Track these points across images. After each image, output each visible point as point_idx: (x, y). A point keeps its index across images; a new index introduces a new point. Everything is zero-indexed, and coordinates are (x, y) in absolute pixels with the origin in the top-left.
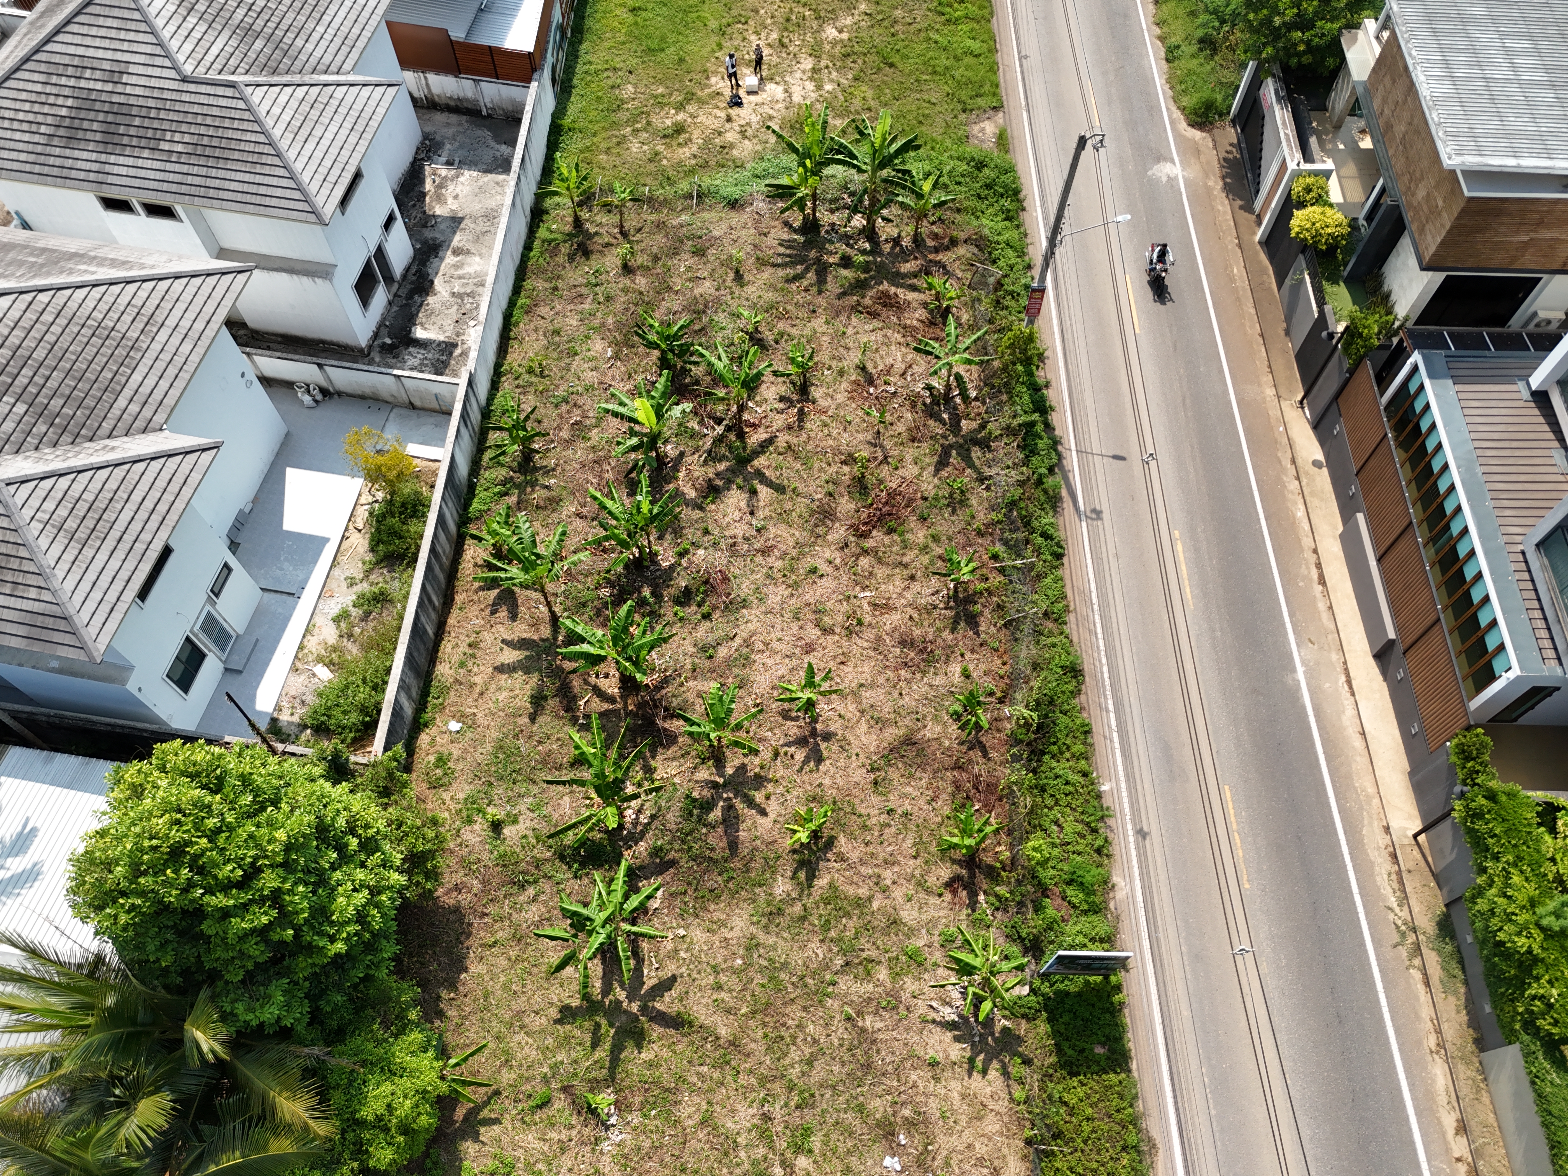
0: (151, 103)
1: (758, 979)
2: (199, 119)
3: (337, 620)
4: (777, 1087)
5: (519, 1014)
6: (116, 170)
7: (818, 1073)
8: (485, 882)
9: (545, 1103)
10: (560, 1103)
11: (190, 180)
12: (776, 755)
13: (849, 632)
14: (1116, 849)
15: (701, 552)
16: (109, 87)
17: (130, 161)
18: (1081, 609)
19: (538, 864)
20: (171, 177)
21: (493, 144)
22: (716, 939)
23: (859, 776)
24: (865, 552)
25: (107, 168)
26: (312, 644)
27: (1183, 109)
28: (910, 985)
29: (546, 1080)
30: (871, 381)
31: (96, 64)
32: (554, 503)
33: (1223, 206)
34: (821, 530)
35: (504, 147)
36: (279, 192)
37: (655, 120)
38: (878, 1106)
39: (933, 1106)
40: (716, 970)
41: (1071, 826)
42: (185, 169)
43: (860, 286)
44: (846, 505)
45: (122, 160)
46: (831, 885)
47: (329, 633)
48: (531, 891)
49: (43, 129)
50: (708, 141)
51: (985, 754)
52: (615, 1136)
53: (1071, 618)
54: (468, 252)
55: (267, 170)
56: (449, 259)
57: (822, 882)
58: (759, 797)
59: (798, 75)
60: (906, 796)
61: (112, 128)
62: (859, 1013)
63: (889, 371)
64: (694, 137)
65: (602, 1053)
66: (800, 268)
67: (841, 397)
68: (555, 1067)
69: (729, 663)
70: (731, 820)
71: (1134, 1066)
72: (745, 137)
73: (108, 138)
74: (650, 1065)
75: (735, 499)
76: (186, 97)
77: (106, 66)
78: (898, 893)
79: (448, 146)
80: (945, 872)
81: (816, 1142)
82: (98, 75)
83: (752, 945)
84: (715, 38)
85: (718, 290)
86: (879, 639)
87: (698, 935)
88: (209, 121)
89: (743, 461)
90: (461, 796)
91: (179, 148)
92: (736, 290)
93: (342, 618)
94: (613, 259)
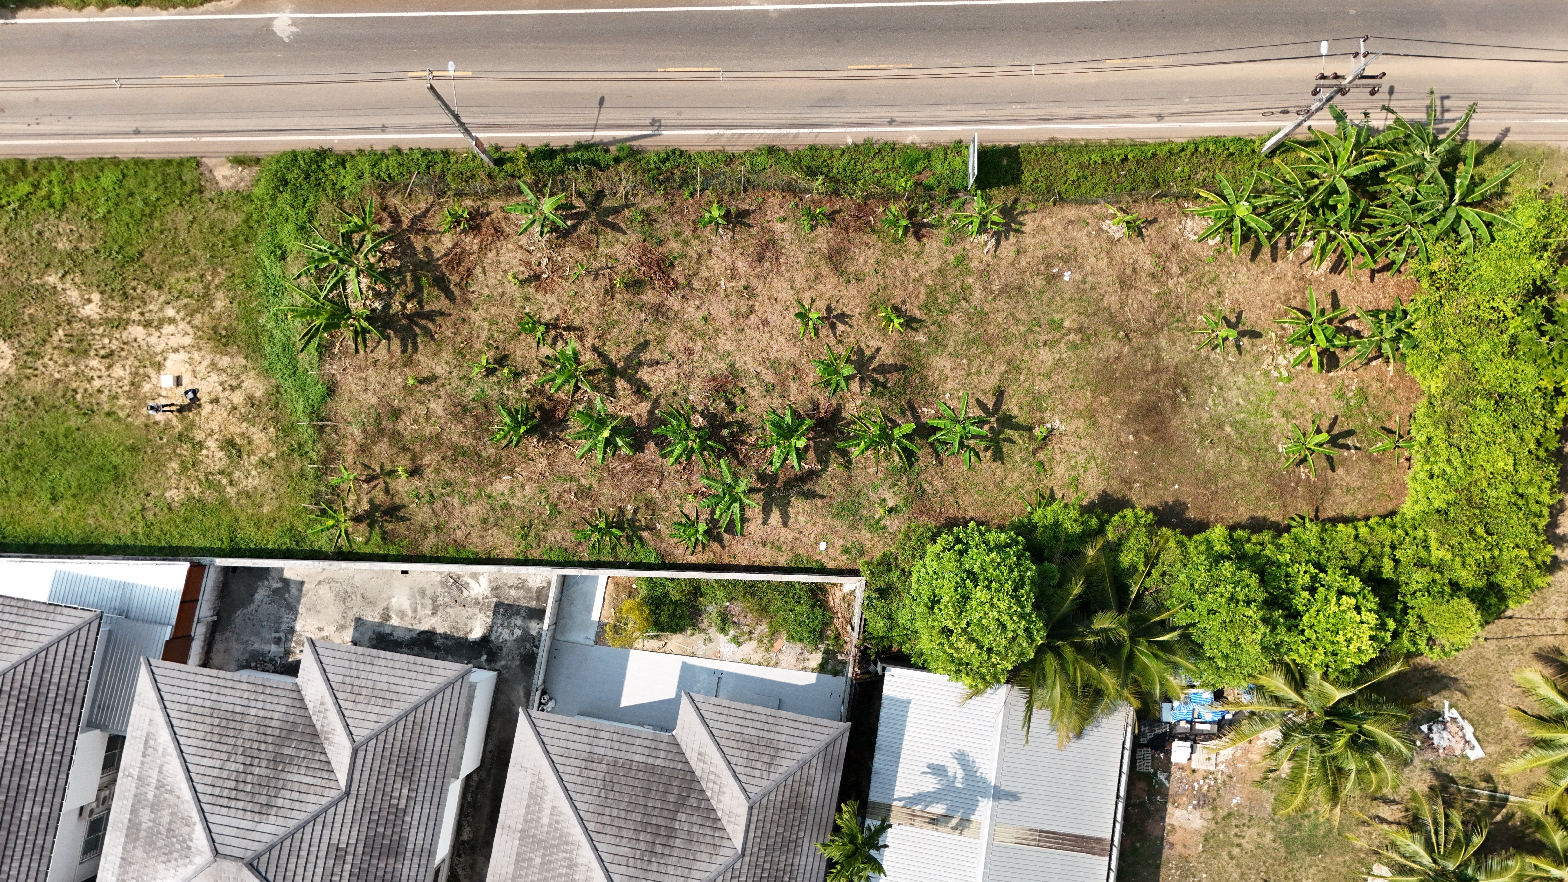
0: (366, 820)
1: (974, 350)
2: (383, 777)
3: (739, 644)
4: (1030, 338)
5: (996, 485)
6: (420, 842)
7: (1023, 316)
8: (922, 513)
9: (1042, 464)
10: (1041, 456)
11: (431, 780)
12: (840, 342)
13: (752, 295)
14: (890, 139)
15: (691, 397)
16: (349, 858)
17: (414, 831)
18: (723, 141)
19: (910, 483)
20: (428, 795)
21: (253, 607)
22: (951, 375)
23: (853, 290)
24: (689, 283)
25: (418, 850)
26: (758, 657)
28: (975, 264)
29: (1030, 465)
30: (537, 277)
31: (328, 872)
32: (649, 504)
34: (671, 315)
35: (257, 597)
36: (446, 706)
38: (1040, 282)
39: (1040, 253)
40: (969, 374)
41: (877, 164)
42: (423, 784)
43: (440, 283)
44: (649, 297)
45: (412, 839)
46: (920, 308)
47: (749, 647)
48: (926, 486)
50: (244, 418)
51: (839, 211)
52: (1057, 424)
53: (729, 150)
54: (387, 609)
55: (427, 717)
56: (395, 621)
57: (917, 313)
58: (868, 352)
59: (153, 340)
60: (866, 262)
61: (385, 850)
62: (992, 292)
63: (528, 264)
64: (239, 430)
65: (1015, 435)
66: (417, 332)
67: (551, 299)
68: (1023, 461)
69: (778, 374)
70: (883, 369)
71: (1013, 144)
72: (239, 387)
74: (1021, 408)
75: (644, 374)
76: (363, 790)
77: (331, 862)
78: (923, 269)
79: (256, 646)
80: (911, 241)
81: (1057, 317)
83: (955, 355)
85: (440, 397)
86: (758, 276)
87: (950, 385)
88: (384, 769)
89: (613, 371)
90: (869, 535)
91: (405, 791)
92: (440, 382)
93: (736, 641)
94: (402, 485)
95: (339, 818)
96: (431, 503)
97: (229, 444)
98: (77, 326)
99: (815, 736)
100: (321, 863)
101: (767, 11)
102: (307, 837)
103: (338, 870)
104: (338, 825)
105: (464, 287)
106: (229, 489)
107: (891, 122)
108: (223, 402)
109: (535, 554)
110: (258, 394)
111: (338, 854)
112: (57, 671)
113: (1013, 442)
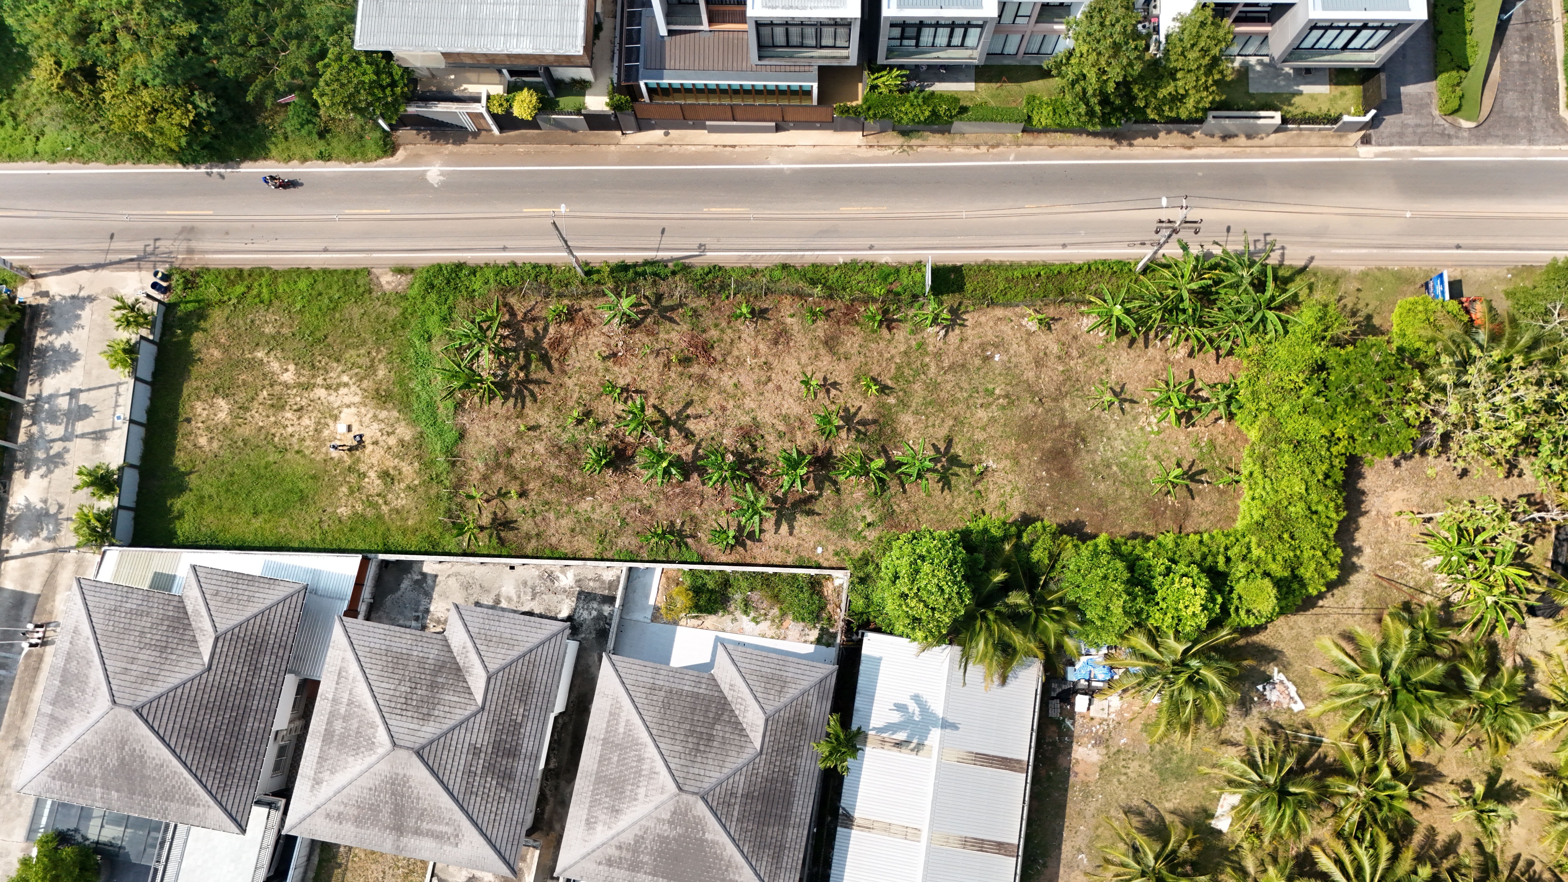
0: (494, 729)
1: (930, 409)
2: (506, 699)
3: (757, 623)
4: (971, 402)
5: (946, 507)
6: (530, 749)
7: (965, 385)
8: (892, 526)
9: (979, 492)
10: (979, 487)
11: (539, 704)
12: (833, 402)
13: (770, 368)
14: (870, 259)
15: (724, 441)
16: (482, 755)
17: (526, 740)
18: (750, 260)
19: (884, 505)
20: (537, 715)
21: (400, 593)
22: (914, 427)
23: (842, 366)
24: (724, 360)
25: (528, 754)
26: (771, 632)
27: (378, 158)
28: (931, 348)
29: (971, 493)
30: (614, 355)
31: (468, 764)
32: (693, 518)
33: (468, 148)
34: (711, 382)
35: (403, 586)
36: (551, 651)
37: (375, 491)
38: (978, 362)
39: (977, 341)
40: (927, 427)
41: (860, 277)
42: (533, 706)
43: (545, 359)
44: (695, 369)
45: (525, 745)
46: (891, 379)
47: (765, 625)
48: (895, 507)
50: (396, 456)
51: (833, 310)
52: (991, 463)
53: (754, 266)
57: (889, 383)
58: (852, 410)
59: (332, 398)
60: (852, 345)
61: (506, 752)
62: (943, 368)
63: (608, 345)
64: (392, 465)
65: (960, 471)
67: (625, 370)
68: (966, 489)
69: (788, 425)
70: (864, 423)
71: (959, 264)
72: (393, 433)
74: (964, 452)
75: (691, 425)
76: (493, 707)
77: (470, 757)
78: (893, 351)
80: (885, 331)
81: (990, 387)
83: (916, 413)
85: (542, 440)
86: (774, 355)
87: (913, 434)
88: (508, 693)
89: (668, 422)
90: (853, 543)
91: (521, 710)
92: (542, 429)
93: (755, 621)
94: (514, 504)
95: (477, 726)
96: (533, 517)
97: (385, 475)
98: (277, 388)
99: (812, 674)
100: (464, 756)
101: (782, 169)
102: (455, 737)
103: (474, 763)
104: (476, 731)
105: (562, 361)
106: (383, 507)
107: (871, 248)
108: (382, 443)
109: (609, 555)
110: (407, 438)
111: (476, 751)
112: (275, 625)
113: (957, 475)
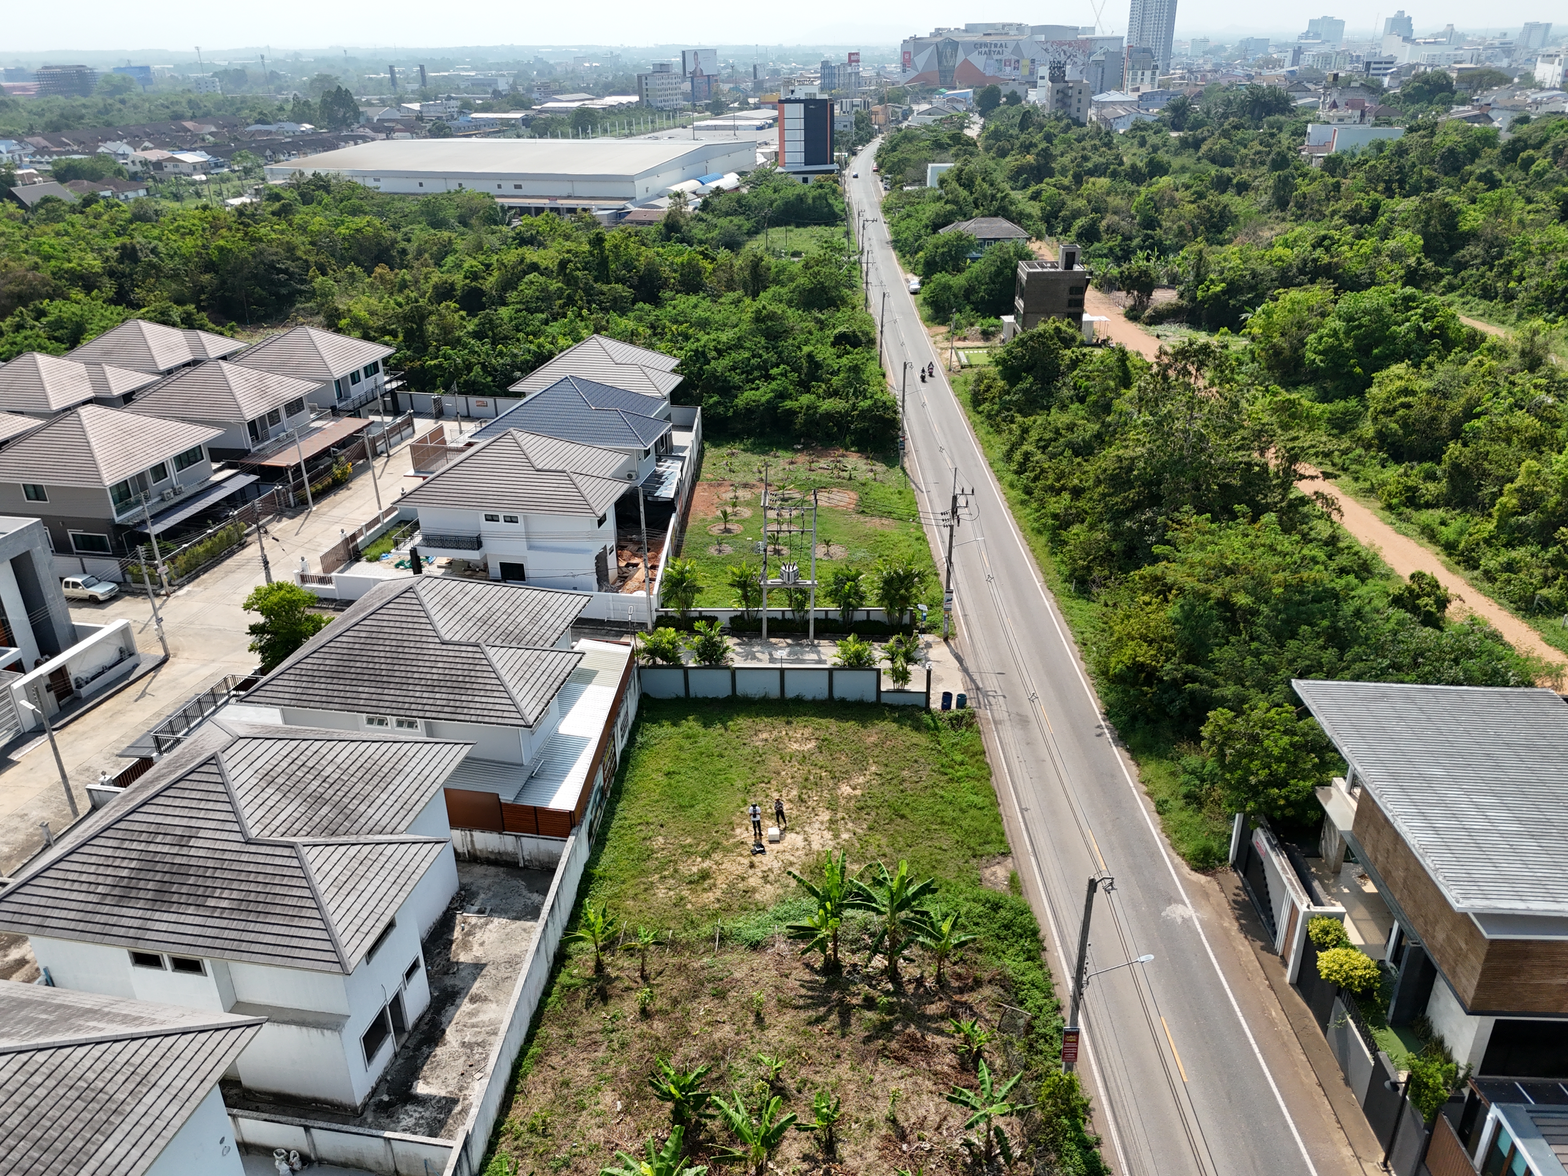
11: (226, 934)
16: (175, 850)
17: (173, 917)
21: (525, 892)
25: (149, 925)
27: (1183, 856)
30: (902, 1137)
31: (170, 830)
33: (1244, 947)
35: (535, 895)
36: (310, 944)
37: (681, 867)
43: (884, 1029)
49: (100, 889)
50: (731, 886)
54: (486, 999)
55: (304, 923)
56: (466, 1006)
59: (817, 825)
61: (166, 887)
63: (922, 1123)
64: (718, 882)
66: (822, 1010)
67: (871, 1156)
72: (767, 882)
73: (159, 896)
76: (244, 857)
77: (179, 831)
79: (482, 896)
82: (168, 839)
84: (740, 796)
85: (737, 1034)
92: (757, 1034)
95: (225, 835)
96: (603, 1030)
97: (705, 875)
98: (831, 783)
100: (185, 822)
102: (217, 806)
104: (217, 835)
105: (882, 1053)
108: (751, 872)
109: (505, 1146)
110: (757, 896)
111: (188, 839)
